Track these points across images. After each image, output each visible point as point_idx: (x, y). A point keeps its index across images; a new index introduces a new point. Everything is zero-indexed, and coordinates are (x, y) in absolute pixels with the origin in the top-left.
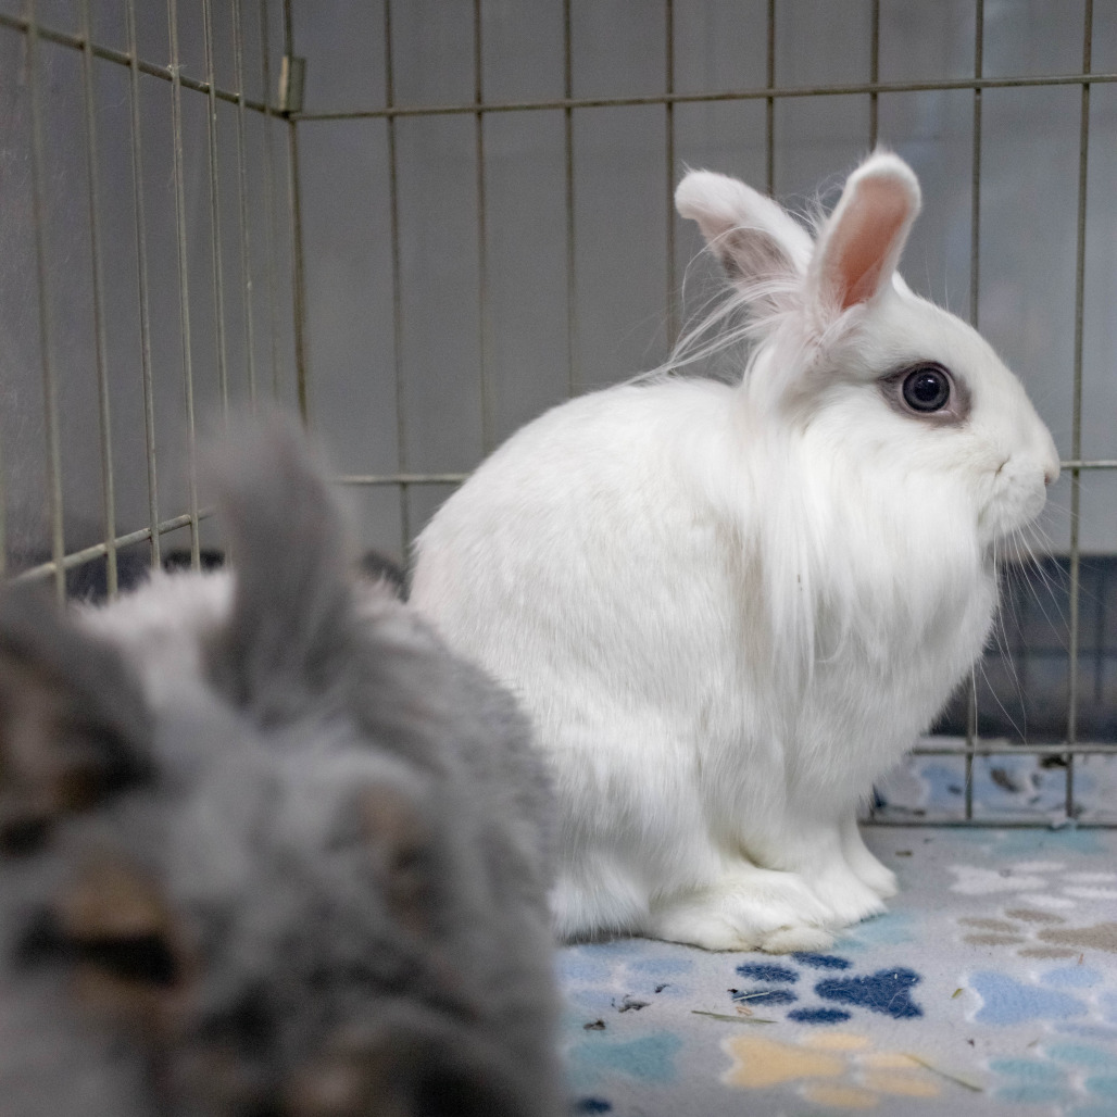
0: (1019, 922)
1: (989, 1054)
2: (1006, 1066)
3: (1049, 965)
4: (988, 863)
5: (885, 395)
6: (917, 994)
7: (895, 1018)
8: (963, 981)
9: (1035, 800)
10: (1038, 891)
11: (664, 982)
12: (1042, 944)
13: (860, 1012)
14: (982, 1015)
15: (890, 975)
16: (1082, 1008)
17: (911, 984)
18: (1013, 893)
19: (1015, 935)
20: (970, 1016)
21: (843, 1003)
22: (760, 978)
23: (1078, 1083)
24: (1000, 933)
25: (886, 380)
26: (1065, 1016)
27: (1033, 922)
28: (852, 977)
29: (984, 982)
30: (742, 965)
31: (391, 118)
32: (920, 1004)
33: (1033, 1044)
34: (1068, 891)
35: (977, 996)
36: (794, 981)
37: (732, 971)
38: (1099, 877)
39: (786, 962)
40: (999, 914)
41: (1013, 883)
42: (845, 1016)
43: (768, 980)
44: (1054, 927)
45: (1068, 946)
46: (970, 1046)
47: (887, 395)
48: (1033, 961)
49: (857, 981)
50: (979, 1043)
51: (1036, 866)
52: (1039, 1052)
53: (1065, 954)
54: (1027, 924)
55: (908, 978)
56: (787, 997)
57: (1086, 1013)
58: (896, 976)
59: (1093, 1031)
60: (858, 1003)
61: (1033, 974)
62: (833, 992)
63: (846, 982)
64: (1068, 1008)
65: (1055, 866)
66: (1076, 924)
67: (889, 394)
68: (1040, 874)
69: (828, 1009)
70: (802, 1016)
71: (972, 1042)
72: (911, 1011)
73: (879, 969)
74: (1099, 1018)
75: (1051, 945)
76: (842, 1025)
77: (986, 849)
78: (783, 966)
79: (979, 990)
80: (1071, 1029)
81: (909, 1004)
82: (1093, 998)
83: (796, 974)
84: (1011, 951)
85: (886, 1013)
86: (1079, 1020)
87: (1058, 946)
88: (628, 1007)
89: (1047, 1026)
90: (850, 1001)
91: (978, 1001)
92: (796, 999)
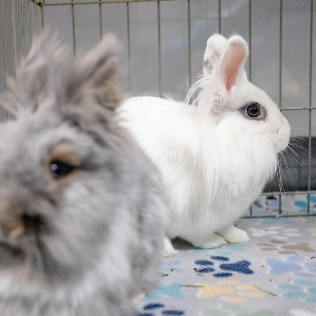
0: (274, 244)
1: (277, 283)
2: (283, 287)
3: (287, 256)
4: (260, 227)
5: (242, 114)
6: (251, 267)
7: (246, 274)
8: (264, 263)
9: (267, 209)
10: (277, 235)
11: (173, 268)
12: (283, 250)
13: (235, 273)
14: (271, 272)
15: (242, 263)
16: (300, 268)
17: (249, 265)
18: (270, 236)
19: (275, 248)
20: (268, 272)
21: (229, 271)
22: (202, 265)
23: (305, 290)
24: (270, 247)
25: (242, 109)
26: (296, 271)
27: (279, 244)
28: (230, 263)
29: (270, 262)
30: (196, 261)
31: (73, 5)
32: (252, 270)
33: (289, 280)
34: (286, 234)
35: (269, 267)
36: (213, 265)
37: (193, 263)
38: (293, 230)
39: (209, 259)
40: (268, 242)
41: (269, 233)
42: (231, 275)
43: (205, 265)
44: (285, 245)
45: (291, 250)
46: (270, 281)
47: (243, 114)
48: (283, 255)
49: (232, 264)
50: (273, 280)
51: (274, 228)
52: (291, 282)
53: (292, 252)
54: (277, 244)
55: (247, 263)
56: (212, 270)
57: (302, 269)
58: (244, 263)
59: (305, 275)
60: (233, 270)
61: (284, 259)
62: (225, 268)
63: (229, 265)
64: (297, 268)
65: (280, 228)
66: (291, 244)
67: (243, 113)
68: (276, 230)
69: (225, 273)
70: (218, 275)
71: (271, 280)
72: (250, 272)
73: (238, 261)
74: (306, 271)
75: (286, 250)
76: (230, 277)
77: (258, 223)
78: (208, 261)
79: (269, 265)
80: (299, 274)
81: (249, 270)
82: (303, 265)
83: (213, 263)
84: (276, 252)
85: (243, 273)
86: (300, 272)
87: (288, 250)
88: (163, 276)
89: (291, 274)
90: (231, 270)
91: (270, 268)
92: (214, 270)
